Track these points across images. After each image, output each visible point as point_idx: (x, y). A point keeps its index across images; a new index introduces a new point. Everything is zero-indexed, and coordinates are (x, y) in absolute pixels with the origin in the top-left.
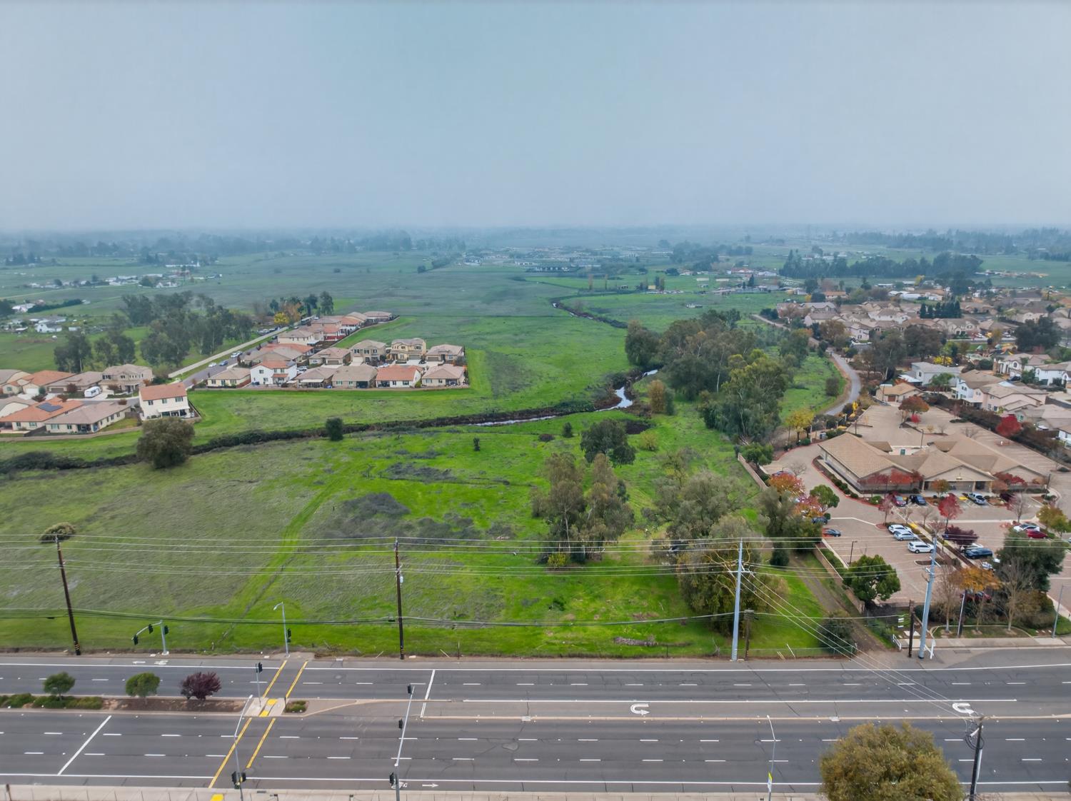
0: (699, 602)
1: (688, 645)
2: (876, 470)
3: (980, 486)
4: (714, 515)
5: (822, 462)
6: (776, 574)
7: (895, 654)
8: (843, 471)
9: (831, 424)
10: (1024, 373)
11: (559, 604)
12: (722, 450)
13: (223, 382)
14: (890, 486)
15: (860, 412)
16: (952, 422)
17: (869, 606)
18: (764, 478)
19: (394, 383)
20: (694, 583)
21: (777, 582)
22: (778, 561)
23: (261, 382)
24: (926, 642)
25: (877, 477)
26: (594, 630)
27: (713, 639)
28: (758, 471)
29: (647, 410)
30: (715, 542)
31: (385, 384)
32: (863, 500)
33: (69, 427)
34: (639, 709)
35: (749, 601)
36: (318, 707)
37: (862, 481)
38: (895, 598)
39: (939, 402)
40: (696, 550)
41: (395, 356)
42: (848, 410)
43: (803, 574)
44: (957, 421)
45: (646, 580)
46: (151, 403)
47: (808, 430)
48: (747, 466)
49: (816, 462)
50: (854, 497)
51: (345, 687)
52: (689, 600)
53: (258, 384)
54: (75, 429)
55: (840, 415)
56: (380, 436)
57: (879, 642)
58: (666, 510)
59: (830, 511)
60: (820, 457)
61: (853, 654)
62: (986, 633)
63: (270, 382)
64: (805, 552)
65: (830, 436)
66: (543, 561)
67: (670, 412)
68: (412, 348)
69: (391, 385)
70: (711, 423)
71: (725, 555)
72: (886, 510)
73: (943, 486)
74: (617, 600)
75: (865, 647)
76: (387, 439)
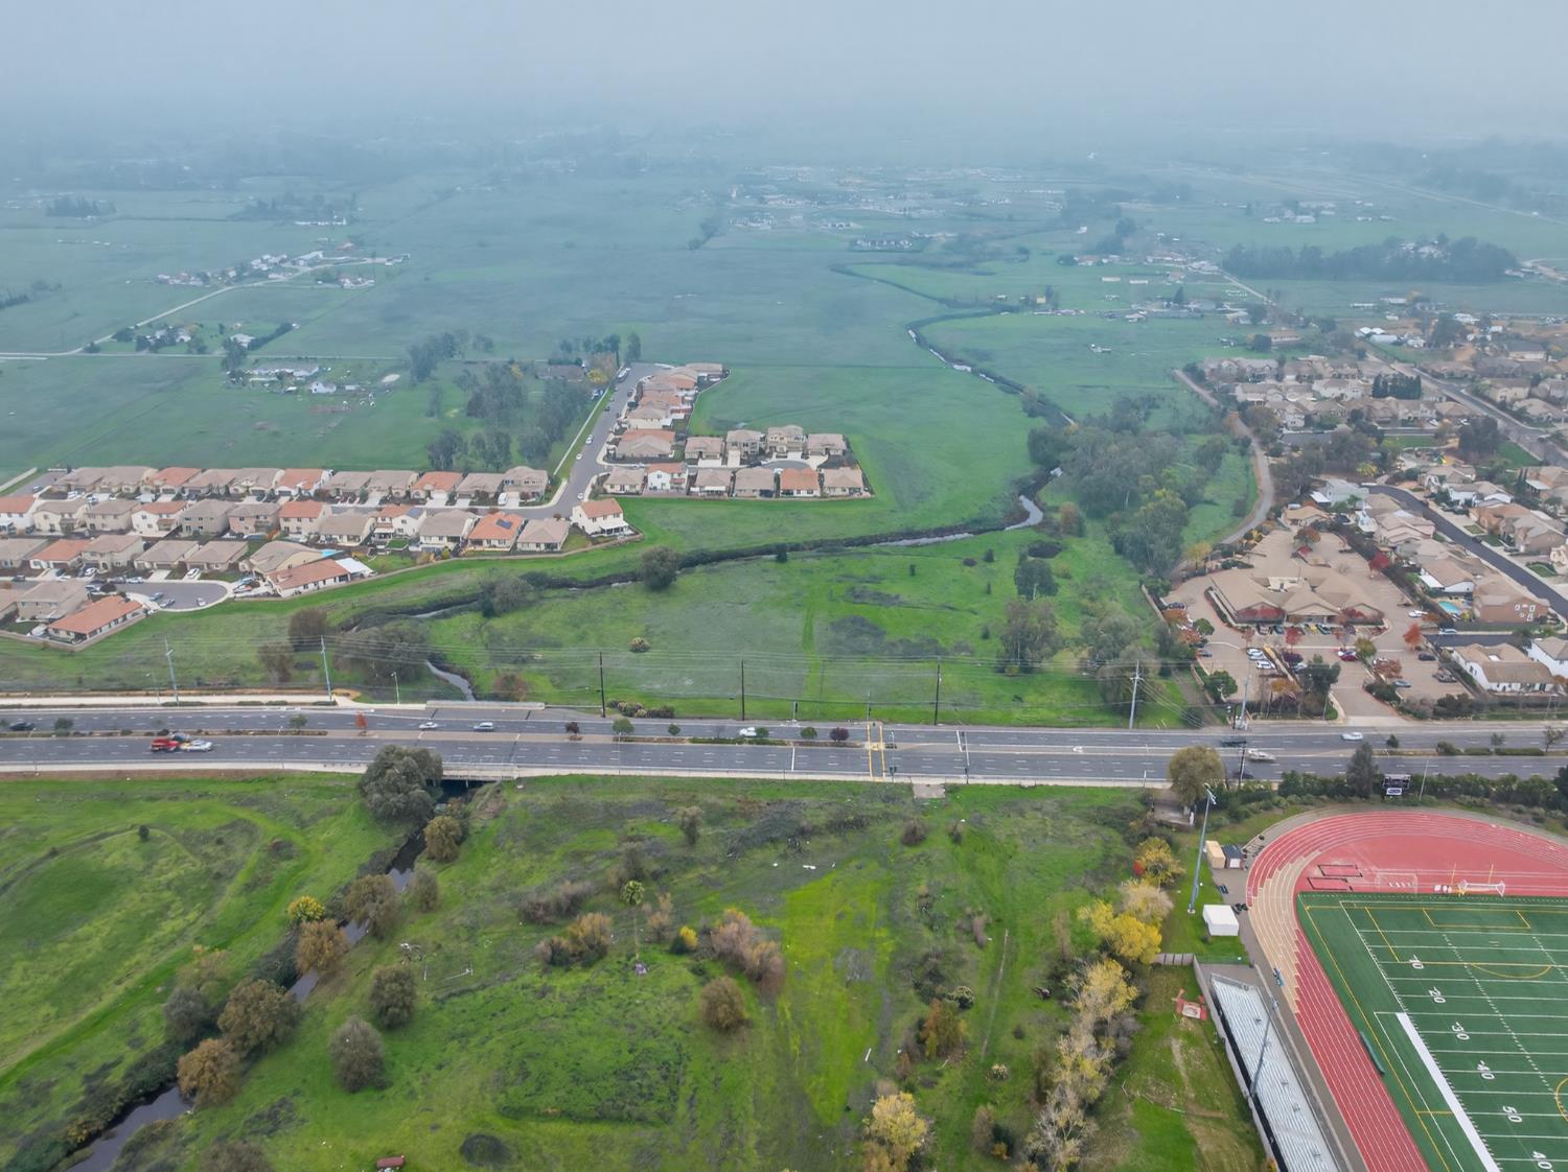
0: (1110, 696)
1: (1101, 722)
2: (1249, 605)
3: (1330, 619)
4: (1123, 644)
5: (1212, 593)
6: (1161, 682)
7: (1226, 728)
8: (1225, 603)
9: (1227, 552)
10: (1440, 492)
11: (1018, 699)
12: (1129, 579)
13: (622, 488)
14: (1259, 618)
15: (1260, 539)
16: (1341, 552)
17: (1218, 700)
18: (1162, 608)
19: (799, 492)
20: (1109, 685)
21: (1160, 686)
22: (1164, 673)
23: (659, 487)
24: (1244, 722)
25: (1249, 611)
26: (1044, 713)
27: (1119, 719)
28: (1158, 602)
29: (1057, 529)
30: (1121, 662)
31: (788, 493)
32: (1236, 629)
33: (538, 545)
34: (1079, 750)
35: (1141, 694)
36: (902, 746)
37: (1238, 613)
38: (1234, 697)
39: (1336, 528)
40: (1109, 668)
41: (773, 449)
42: (1248, 536)
43: (1180, 681)
44: (1346, 551)
45: (1074, 683)
46: (594, 519)
47: (1206, 560)
48: (1149, 597)
49: (1207, 595)
50: (1230, 625)
51: (911, 737)
52: (1103, 696)
53: (655, 488)
54: (543, 547)
55: (1240, 542)
56: (818, 558)
57: (1218, 721)
58: (1088, 637)
59: (1208, 637)
60: (1211, 589)
61: (1202, 726)
62: (1285, 718)
63: (668, 486)
64: (1183, 668)
65: (1226, 567)
66: (1002, 671)
67: (1081, 533)
68: (792, 439)
69: (795, 494)
70: (1119, 550)
71: (1127, 669)
72: (1249, 639)
73: (1298, 619)
74: (1055, 696)
75: (1209, 723)
76: (826, 562)
